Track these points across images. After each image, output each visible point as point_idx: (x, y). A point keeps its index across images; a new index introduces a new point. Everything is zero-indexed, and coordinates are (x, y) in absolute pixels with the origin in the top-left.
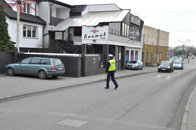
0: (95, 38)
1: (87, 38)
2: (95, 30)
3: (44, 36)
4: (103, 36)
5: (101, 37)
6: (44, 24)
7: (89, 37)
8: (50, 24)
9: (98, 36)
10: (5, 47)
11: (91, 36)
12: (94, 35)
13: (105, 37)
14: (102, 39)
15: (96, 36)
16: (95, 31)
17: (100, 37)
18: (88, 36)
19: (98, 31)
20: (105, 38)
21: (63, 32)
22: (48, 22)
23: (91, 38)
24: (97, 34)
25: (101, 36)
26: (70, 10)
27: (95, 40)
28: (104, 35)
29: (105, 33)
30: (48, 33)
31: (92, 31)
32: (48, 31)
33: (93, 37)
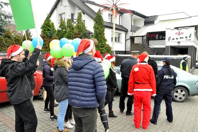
0: (179, 40)
1: (171, 40)
2: (179, 32)
3: (126, 40)
4: (188, 38)
5: (187, 39)
6: (126, 31)
7: (174, 39)
8: (131, 31)
9: (183, 38)
10: (103, 50)
11: (175, 38)
12: (179, 37)
13: (190, 38)
14: (187, 41)
15: (180, 38)
16: (179, 34)
17: (185, 39)
18: (171, 38)
19: (182, 33)
20: (190, 40)
21: (143, 37)
22: (129, 29)
23: (175, 40)
24: (181, 36)
25: (186, 37)
26: (144, 20)
27: (179, 42)
28: (190, 37)
29: (191, 34)
30: (129, 38)
31: (176, 34)
32: (130, 37)
33: (177, 39)
